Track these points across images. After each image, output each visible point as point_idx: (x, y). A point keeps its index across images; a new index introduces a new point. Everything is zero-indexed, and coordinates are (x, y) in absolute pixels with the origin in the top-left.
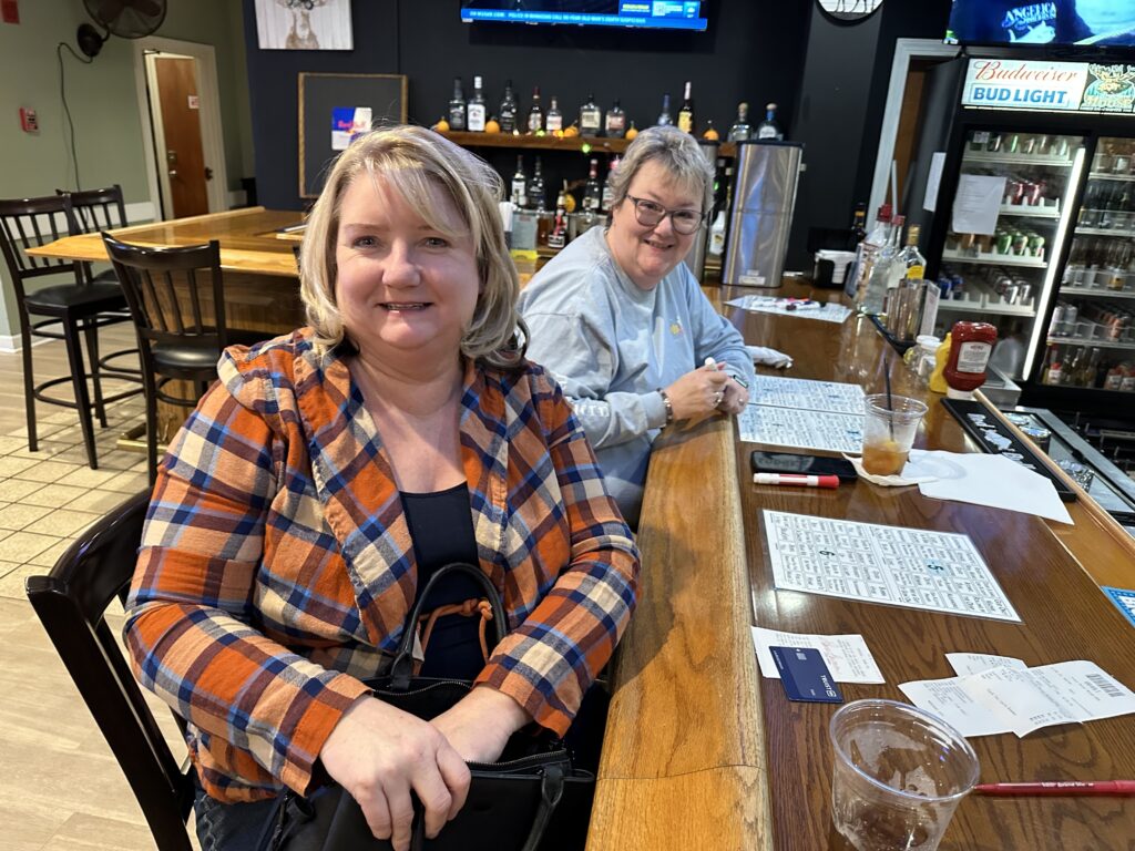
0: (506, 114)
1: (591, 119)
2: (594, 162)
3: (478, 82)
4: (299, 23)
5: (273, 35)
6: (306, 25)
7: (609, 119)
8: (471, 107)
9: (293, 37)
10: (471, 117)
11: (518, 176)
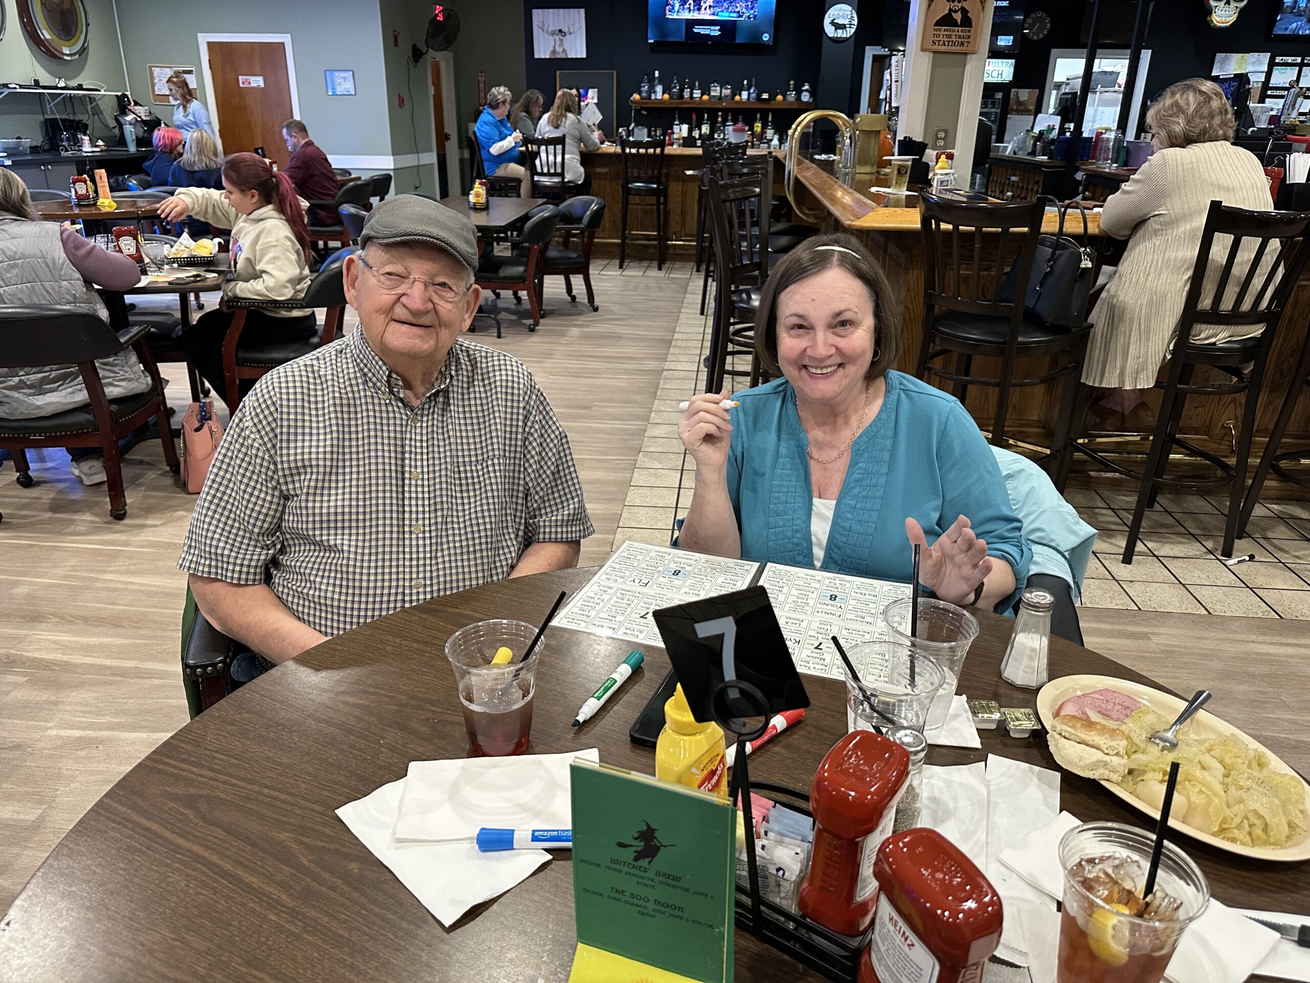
1: (716, 91)
3: (657, 74)
4: (558, 43)
5: (543, 50)
6: (561, 44)
7: (724, 91)
9: (554, 52)
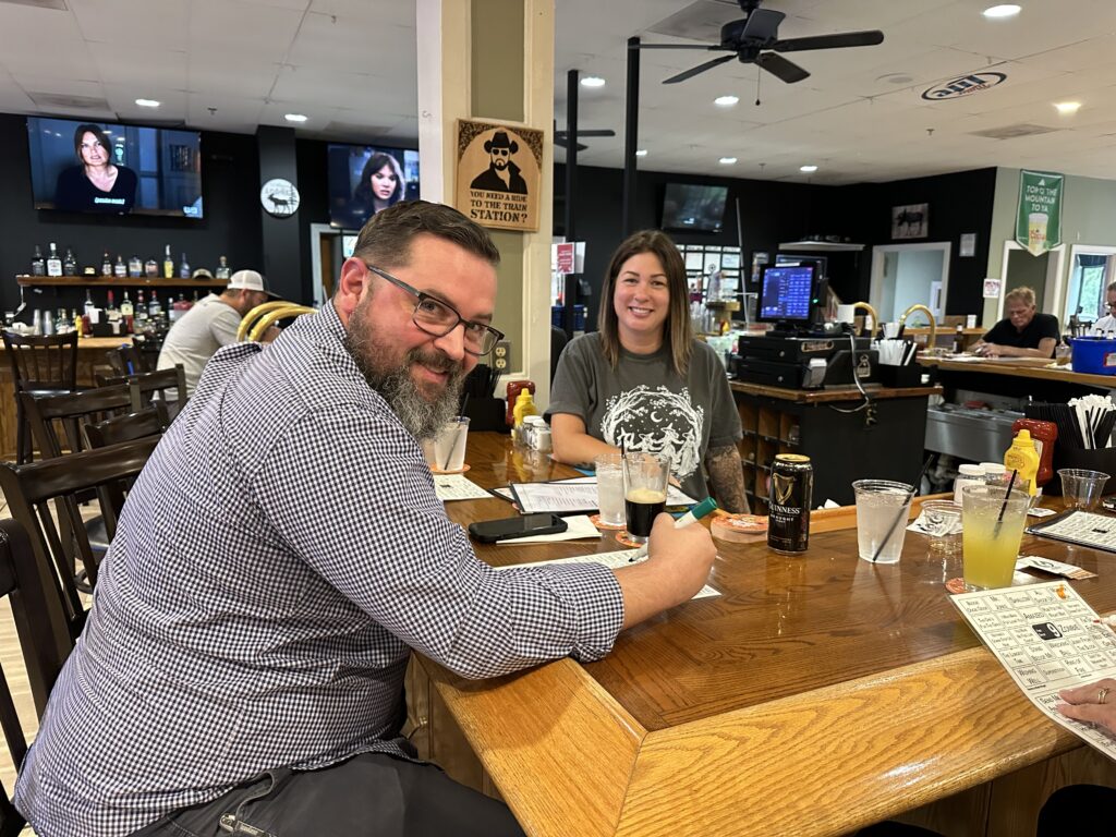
0: (68, 265)
1: (136, 267)
2: (140, 292)
3: (53, 247)
7: (147, 267)
8: (49, 262)
10: (50, 267)
11: (89, 302)
